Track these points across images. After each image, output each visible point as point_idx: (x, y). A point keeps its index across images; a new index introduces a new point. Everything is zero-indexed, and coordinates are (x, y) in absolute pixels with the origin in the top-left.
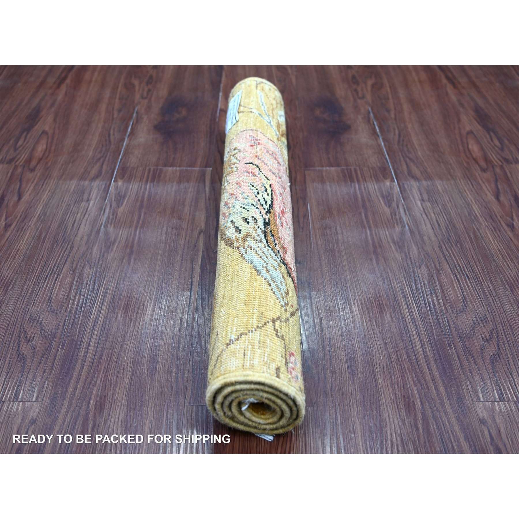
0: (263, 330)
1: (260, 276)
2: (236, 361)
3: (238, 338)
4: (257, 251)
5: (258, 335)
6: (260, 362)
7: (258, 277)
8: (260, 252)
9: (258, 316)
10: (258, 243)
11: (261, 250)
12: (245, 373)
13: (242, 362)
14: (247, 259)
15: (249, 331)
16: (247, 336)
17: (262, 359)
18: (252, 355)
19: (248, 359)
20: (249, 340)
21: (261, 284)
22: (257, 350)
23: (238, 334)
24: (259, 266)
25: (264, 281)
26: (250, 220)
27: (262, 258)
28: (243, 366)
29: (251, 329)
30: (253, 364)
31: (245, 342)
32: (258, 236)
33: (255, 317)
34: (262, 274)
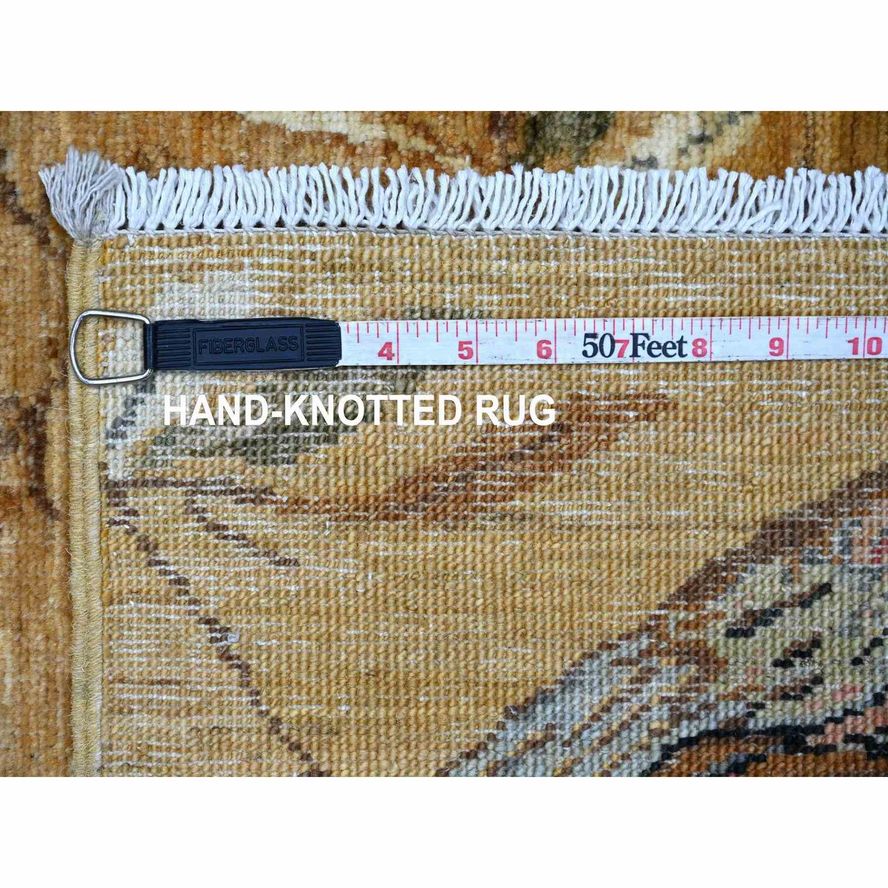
0: (269, 740)
1: (501, 718)
2: (140, 655)
3: (230, 658)
4: (625, 705)
5: (245, 724)
6: (140, 736)
7: (496, 713)
8: (619, 715)
9: (320, 719)
10: (666, 707)
11: (636, 717)
12: (97, 687)
13: (136, 677)
14: (587, 668)
15: (258, 693)
16: (234, 687)
17: (153, 742)
18: (165, 707)
19: (147, 696)
20: (220, 694)
21: (464, 724)
22: (183, 722)
23: (244, 657)
24: (549, 711)
25: (483, 732)
26: (801, 670)
27: (596, 725)
28: (122, 681)
29: (264, 701)
30: (131, 712)
31: (210, 684)
32: (706, 706)
33: (315, 708)
34: (510, 724)
